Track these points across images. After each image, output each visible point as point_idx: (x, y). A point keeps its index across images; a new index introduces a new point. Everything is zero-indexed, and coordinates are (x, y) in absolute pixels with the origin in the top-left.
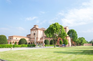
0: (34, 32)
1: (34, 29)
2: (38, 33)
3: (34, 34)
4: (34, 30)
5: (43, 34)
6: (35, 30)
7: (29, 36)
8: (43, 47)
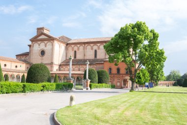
0: (42, 46)
1: (43, 37)
2: (52, 49)
3: (43, 53)
4: (42, 40)
5: (65, 54)
6: (46, 42)
7: (23, 58)
8: (87, 89)
